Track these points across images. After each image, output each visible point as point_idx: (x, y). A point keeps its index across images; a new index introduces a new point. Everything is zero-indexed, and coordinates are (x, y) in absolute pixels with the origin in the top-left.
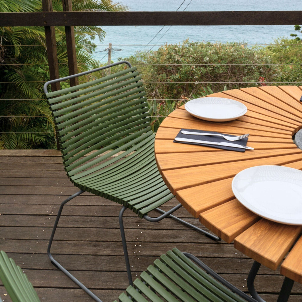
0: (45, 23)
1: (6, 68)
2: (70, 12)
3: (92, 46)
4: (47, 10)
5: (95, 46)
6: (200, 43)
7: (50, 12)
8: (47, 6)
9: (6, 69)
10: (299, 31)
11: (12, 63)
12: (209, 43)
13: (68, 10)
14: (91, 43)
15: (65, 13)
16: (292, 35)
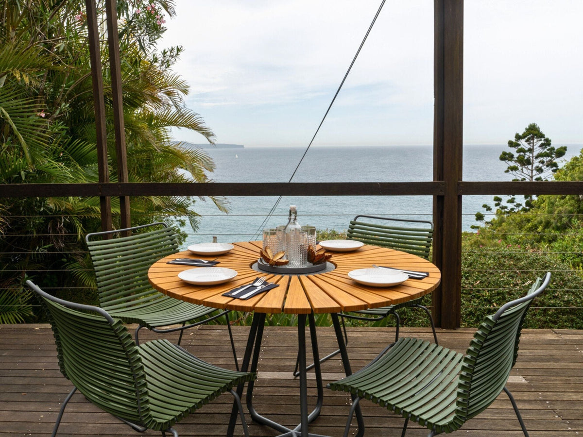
0: (100, 194)
1: (65, 256)
2: (125, 183)
3: (182, 235)
4: (103, 182)
5: (185, 236)
6: (322, 232)
7: (106, 183)
8: (104, 177)
9: (65, 258)
10: (482, 221)
11: (71, 250)
12: (334, 232)
13: (123, 181)
14: (181, 231)
15: (120, 184)
16: (473, 227)
